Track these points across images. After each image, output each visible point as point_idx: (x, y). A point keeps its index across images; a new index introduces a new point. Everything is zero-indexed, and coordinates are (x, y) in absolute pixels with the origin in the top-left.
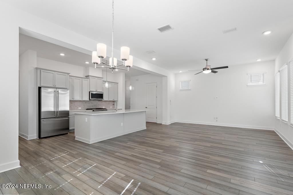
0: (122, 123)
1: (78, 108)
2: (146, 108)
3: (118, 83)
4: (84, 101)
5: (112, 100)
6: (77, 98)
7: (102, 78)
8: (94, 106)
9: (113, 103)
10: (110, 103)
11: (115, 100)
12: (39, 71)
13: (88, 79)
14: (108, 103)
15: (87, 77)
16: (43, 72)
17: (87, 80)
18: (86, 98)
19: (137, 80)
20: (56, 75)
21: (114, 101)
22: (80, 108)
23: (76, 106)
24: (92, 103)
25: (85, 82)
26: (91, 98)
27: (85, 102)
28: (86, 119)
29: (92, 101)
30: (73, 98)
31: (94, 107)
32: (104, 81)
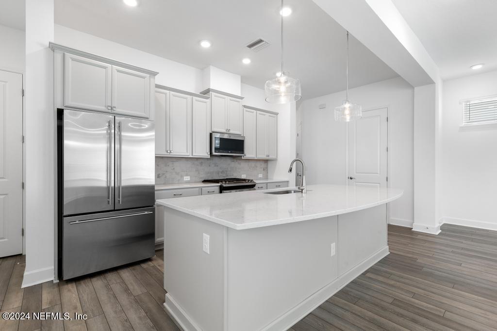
0: (333, 245)
1: (182, 177)
2: (351, 178)
3: (277, 114)
4: (197, 159)
5: (264, 157)
6: (180, 149)
7: (242, 98)
8: (222, 172)
9: (263, 165)
10: (258, 164)
11: (271, 157)
12: (58, 56)
13: (207, 98)
14: (253, 164)
15: (206, 93)
16: (73, 60)
17: (206, 102)
18: (202, 150)
19: (322, 107)
20: (116, 73)
21: (266, 161)
22: (187, 178)
23: (177, 174)
24: (218, 166)
25: (201, 105)
26: (215, 152)
27: (200, 161)
28: (206, 237)
29: (216, 160)
30: (168, 149)
31: (220, 174)
32: (245, 106)
